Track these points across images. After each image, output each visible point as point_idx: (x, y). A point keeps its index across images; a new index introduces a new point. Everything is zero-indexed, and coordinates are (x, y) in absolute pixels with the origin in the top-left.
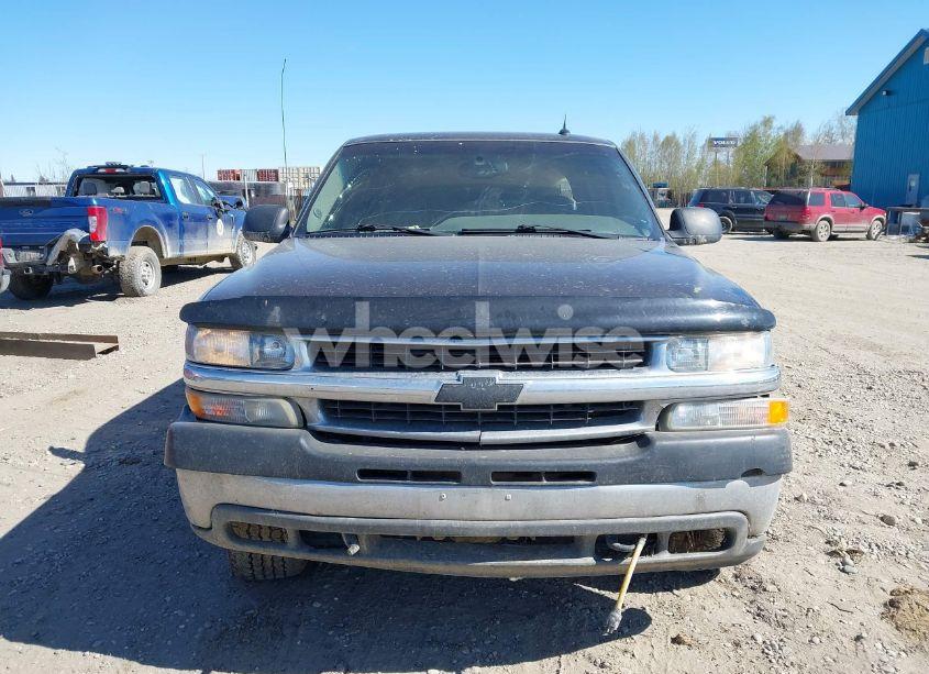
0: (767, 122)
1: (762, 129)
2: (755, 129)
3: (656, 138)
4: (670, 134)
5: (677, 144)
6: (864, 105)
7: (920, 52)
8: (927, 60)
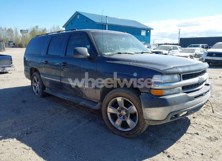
0: (37, 27)
1: (35, 29)
2: (34, 28)
3: (5, 29)
4: (10, 28)
5: (12, 31)
6: (66, 26)
7: (76, 16)
8: (78, 18)
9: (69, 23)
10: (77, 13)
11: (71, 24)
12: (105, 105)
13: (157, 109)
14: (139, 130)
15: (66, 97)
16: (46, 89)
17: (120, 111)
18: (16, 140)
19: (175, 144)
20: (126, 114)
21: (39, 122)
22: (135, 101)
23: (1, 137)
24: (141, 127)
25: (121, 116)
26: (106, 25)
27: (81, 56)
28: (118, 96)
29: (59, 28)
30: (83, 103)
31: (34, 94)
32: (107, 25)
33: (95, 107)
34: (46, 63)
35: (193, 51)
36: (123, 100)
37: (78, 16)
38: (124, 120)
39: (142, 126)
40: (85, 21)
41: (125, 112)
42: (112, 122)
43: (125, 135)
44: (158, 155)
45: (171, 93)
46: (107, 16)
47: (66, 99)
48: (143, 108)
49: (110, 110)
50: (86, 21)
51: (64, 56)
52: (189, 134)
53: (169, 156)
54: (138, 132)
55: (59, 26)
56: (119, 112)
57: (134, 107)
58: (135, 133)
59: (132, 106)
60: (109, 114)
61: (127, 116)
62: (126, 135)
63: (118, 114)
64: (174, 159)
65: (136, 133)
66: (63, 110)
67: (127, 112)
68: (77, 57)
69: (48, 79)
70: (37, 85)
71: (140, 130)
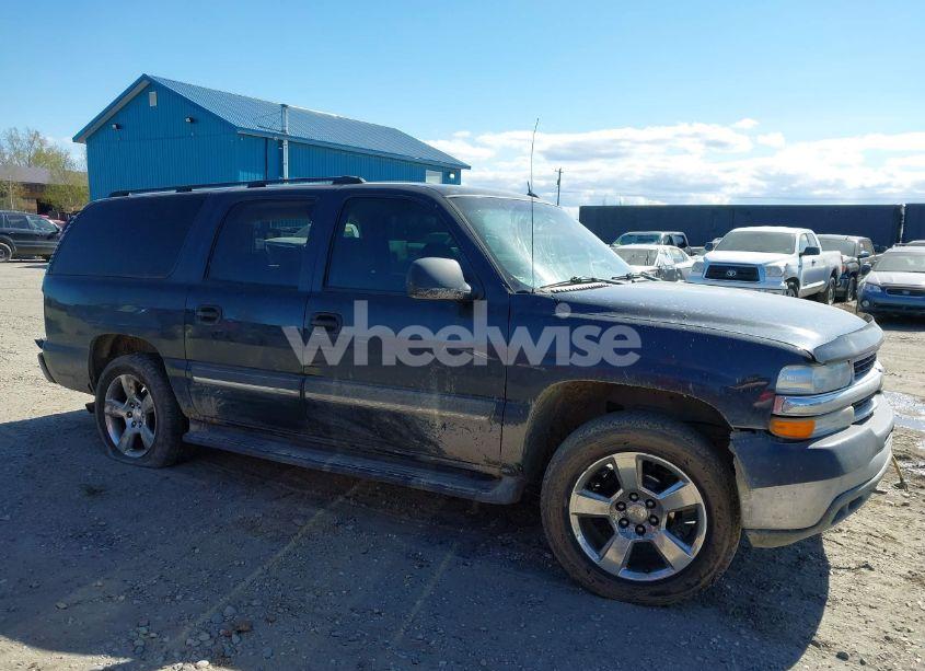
6: (91, 135)
7: (144, 93)
8: (153, 102)
9: (107, 124)
10: (145, 83)
11: (118, 127)
12: (561, 487)
13: (798, 488)
14: (710, 572)
15: (328, 462)
16: (193, 427)
17: (622, 507)
18: (211, 667)
19: (827, 611)
20: (652, 516)
21: (248, 580)
22: (697, 465)
23: (128, 660)
24: (720, 560)
25: (627, 525)
26: (280, 143)
27: (443, 295)
28: (621, 446)
29: (42, 143)
30: (425, 480)
31: (114, 452)
32: (286, 143)
33: (490, 494)
34: (210, 315)
35: (648, 258)
36: (640, 463)
37: (153, 95)
38: (640, 539)
39: (722, 556)
40: (188, 120)
41: (647, 507)
42: (588, 550)
43: (651, 594)
44: (804, 656)
45: (832, 427)
46: (284, 106)
47: (326, 468)
48: (742, 488)
49: (583, 504)
50: (192, 121)
51: (317, 287)
52: (842, 571)
53: (842, 656)
54: (706, 579)
55: (37, 133)
56: (618, 509)
57: (691, 487)
58: (693, 583)
59: (681, 483)
60: (574, 521)
61: (657, 524)
62: (657, 594)
63: (616, 517)
64: (862, 663)
65: (698, 583)
66: (312, 516)
67: (654, 505)
68: (430, 297)
69: (217, 387)
70: (130, 415)
71: (712, 573)
